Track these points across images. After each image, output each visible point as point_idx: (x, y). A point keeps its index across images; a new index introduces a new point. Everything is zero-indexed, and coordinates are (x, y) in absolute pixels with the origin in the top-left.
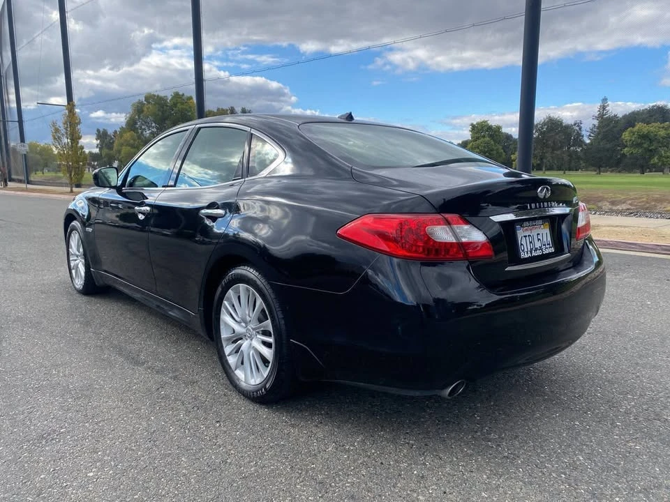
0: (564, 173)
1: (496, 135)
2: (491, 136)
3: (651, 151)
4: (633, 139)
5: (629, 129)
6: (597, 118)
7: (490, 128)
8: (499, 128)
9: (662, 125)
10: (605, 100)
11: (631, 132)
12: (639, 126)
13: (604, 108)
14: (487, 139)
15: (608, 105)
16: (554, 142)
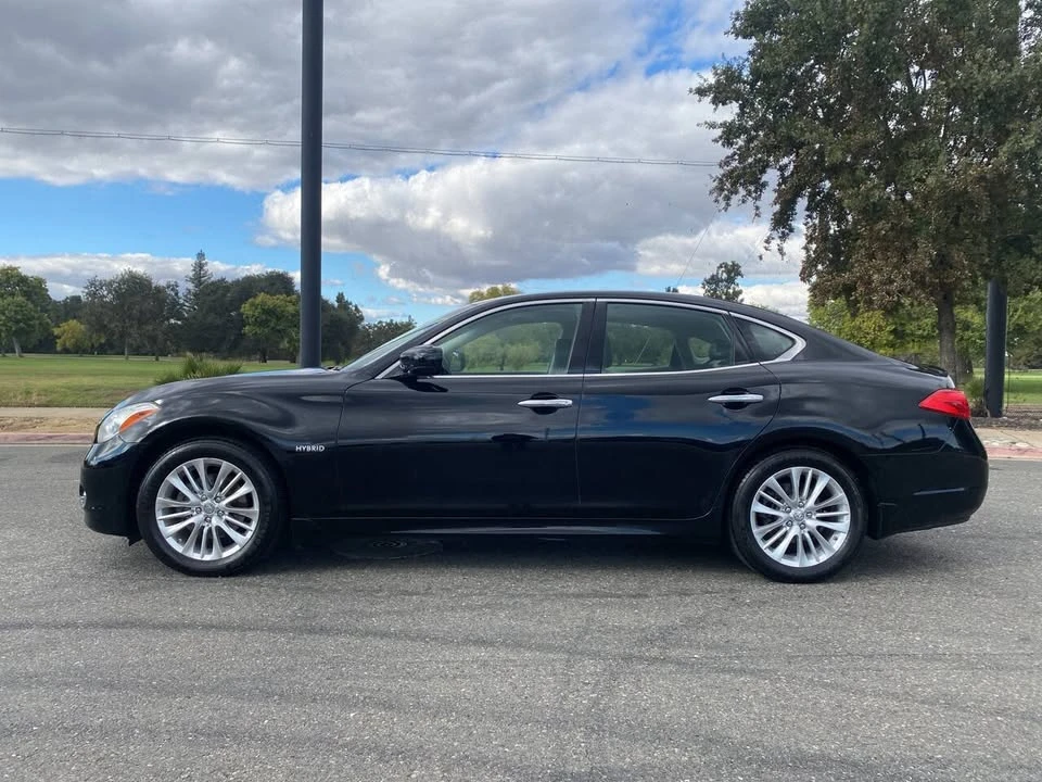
0: (157, 359)
1: (36, 294)
2: (27, 294)
3: (279, 331)
4: (256, 314)
5: (250, 300)
6: (192, 280)
7: (23, 280)
8: (40, 282)
9: (289, 299)
10: (201, 255)
11: (252, 305)
12: (261, 297)
13: (200, 266)
14: (20, 299)
15: (206, 263)
16: (141, 312)
